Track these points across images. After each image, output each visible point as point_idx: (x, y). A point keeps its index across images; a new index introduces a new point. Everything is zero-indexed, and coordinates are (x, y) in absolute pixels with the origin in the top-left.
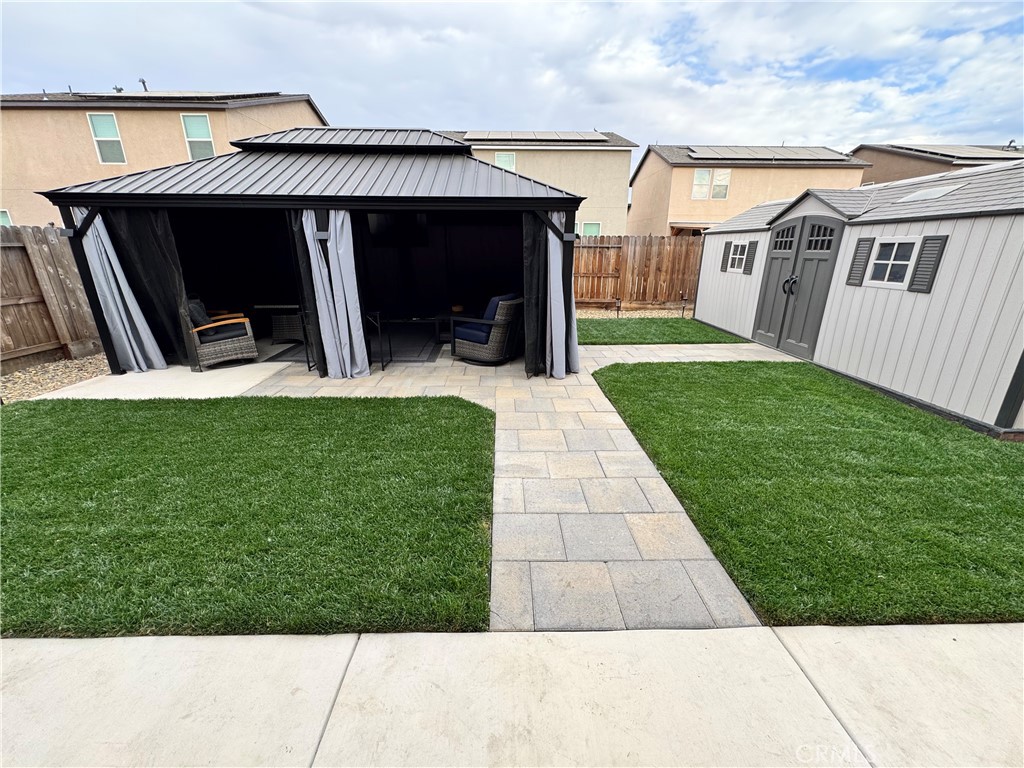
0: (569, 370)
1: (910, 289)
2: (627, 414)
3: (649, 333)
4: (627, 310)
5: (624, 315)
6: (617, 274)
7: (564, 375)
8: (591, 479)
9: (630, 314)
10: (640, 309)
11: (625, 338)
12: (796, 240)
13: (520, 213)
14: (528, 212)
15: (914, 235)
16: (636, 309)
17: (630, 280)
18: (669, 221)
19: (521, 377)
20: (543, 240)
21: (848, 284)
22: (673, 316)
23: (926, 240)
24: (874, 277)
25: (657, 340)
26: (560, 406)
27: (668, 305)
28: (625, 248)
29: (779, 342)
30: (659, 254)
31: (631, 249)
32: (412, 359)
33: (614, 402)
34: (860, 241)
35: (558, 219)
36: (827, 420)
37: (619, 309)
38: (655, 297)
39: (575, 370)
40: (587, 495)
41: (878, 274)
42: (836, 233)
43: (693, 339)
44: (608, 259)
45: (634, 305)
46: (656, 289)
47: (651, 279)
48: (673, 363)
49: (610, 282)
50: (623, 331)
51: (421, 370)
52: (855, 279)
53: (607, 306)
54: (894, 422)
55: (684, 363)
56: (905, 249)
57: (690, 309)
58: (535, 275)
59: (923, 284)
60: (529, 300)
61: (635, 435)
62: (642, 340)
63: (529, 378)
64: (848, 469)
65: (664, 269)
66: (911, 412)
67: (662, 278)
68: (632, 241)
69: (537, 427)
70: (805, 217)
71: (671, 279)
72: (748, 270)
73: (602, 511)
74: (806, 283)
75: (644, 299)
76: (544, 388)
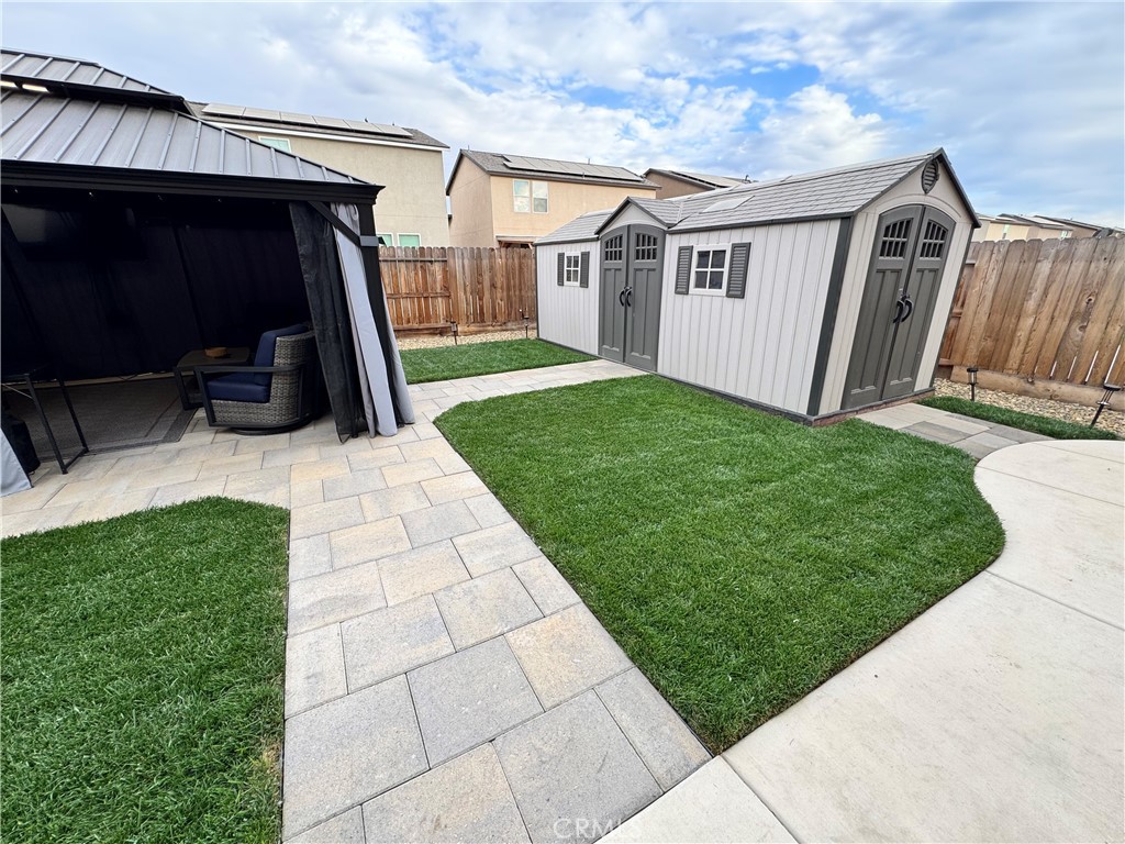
0: (401, 421)
1: (728, 296)
2: (486, 470)
3: (494, 359)
4: (466, 334)
5: (463, 341)
6: (447, 292)
7: (395, 430)
8: (449, 588)
9: (469, 339)
10: (480, 332)
11: (469, 369)
12: (624, 249)
13: (285, 203)
14: (297, 203)
15: (723, 242)
16: (476, 333)
17: (464, 299)
18: (495, 235)
19: (330, 443)
20: (328, 244)
21: (677, 293)
22: (517, 338)
23: (734, 246)
24: (697, 286)
25: (505, 367)
26: (394, 477)
27: (510, 325)
28: (451, 261)
29: (625, 356)
30: (492, 268)
31: (458, 262)
32: (133, 442)
33: (466, 457)
34: (681, 249)
35: (346, 214)
36: (688, 435)
37: (456, 334)
38: (495, 317)
39: (410, 420)
40: (448, 618)
41: (700, 284)
42: (659, 241)
43: (543, 362)
44: (433, 275)
45: (473, 328)
46: (494, 308)
47: (487, 296)
48: (528, 393)
49: (441, 304)
50: (465, 361)
51: (148, 458)
52: (682, 289)
53: (442, 332)
54: (739, 426)
55: (539, 392)
57: (533, 329)
58: (327, 296)
59: (738, 291)
60: (323, 333)
61: (500, 499)
62: (488, 369)
63: (343, 442)
64: (723, 488)
65: (499, 285)
66: (747, 412)
67: (499, 295)
68: (458, 254)
69: (362, 520)
70: (629, 226)
71: (509, 297)
72: (585, 283)
73: (472, 641)
74: (640, 294)
75: (483, 321)
76: (369, 454)
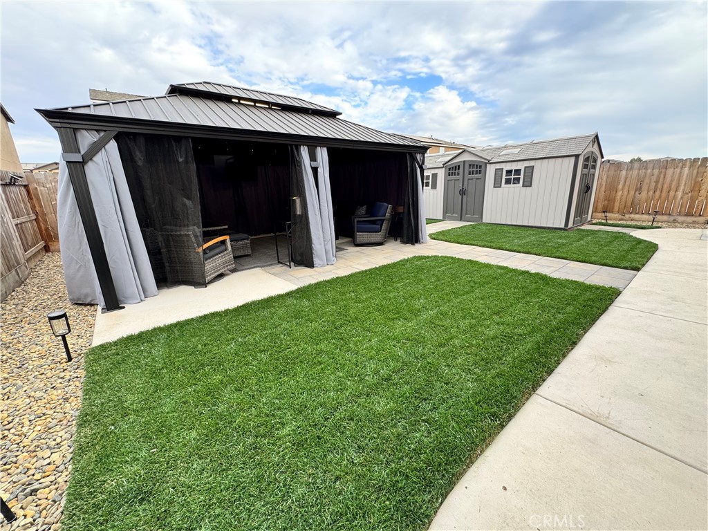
1: (523, 186)
12: (461, 171)
14: (409, 153)
15: (521, 166)
20: (414, 169)
21: (494, 187)
23: (526, 167)
24: (506, 183)
29: (461, 217)
34: (496, 169)
35: (419, 157)
41: (508, 182)
42: (483, 167)
52: (497, 185)
56: (518, 172)
59: (528, 183)
70: (464, 161)
72: (434, 187)
74: (471, 189)
